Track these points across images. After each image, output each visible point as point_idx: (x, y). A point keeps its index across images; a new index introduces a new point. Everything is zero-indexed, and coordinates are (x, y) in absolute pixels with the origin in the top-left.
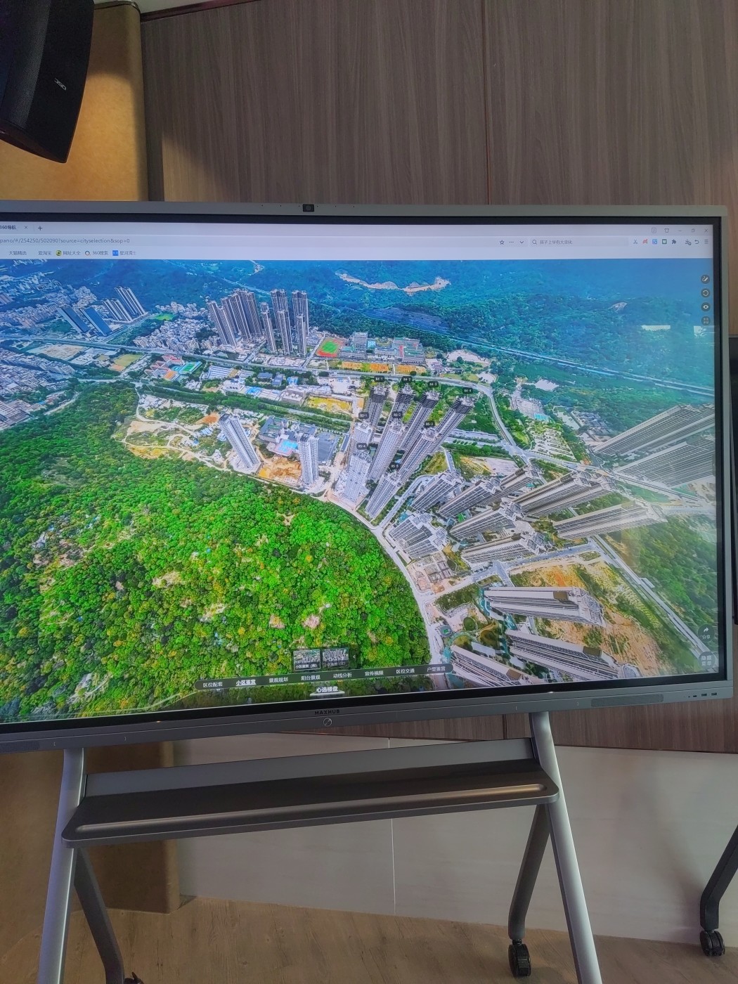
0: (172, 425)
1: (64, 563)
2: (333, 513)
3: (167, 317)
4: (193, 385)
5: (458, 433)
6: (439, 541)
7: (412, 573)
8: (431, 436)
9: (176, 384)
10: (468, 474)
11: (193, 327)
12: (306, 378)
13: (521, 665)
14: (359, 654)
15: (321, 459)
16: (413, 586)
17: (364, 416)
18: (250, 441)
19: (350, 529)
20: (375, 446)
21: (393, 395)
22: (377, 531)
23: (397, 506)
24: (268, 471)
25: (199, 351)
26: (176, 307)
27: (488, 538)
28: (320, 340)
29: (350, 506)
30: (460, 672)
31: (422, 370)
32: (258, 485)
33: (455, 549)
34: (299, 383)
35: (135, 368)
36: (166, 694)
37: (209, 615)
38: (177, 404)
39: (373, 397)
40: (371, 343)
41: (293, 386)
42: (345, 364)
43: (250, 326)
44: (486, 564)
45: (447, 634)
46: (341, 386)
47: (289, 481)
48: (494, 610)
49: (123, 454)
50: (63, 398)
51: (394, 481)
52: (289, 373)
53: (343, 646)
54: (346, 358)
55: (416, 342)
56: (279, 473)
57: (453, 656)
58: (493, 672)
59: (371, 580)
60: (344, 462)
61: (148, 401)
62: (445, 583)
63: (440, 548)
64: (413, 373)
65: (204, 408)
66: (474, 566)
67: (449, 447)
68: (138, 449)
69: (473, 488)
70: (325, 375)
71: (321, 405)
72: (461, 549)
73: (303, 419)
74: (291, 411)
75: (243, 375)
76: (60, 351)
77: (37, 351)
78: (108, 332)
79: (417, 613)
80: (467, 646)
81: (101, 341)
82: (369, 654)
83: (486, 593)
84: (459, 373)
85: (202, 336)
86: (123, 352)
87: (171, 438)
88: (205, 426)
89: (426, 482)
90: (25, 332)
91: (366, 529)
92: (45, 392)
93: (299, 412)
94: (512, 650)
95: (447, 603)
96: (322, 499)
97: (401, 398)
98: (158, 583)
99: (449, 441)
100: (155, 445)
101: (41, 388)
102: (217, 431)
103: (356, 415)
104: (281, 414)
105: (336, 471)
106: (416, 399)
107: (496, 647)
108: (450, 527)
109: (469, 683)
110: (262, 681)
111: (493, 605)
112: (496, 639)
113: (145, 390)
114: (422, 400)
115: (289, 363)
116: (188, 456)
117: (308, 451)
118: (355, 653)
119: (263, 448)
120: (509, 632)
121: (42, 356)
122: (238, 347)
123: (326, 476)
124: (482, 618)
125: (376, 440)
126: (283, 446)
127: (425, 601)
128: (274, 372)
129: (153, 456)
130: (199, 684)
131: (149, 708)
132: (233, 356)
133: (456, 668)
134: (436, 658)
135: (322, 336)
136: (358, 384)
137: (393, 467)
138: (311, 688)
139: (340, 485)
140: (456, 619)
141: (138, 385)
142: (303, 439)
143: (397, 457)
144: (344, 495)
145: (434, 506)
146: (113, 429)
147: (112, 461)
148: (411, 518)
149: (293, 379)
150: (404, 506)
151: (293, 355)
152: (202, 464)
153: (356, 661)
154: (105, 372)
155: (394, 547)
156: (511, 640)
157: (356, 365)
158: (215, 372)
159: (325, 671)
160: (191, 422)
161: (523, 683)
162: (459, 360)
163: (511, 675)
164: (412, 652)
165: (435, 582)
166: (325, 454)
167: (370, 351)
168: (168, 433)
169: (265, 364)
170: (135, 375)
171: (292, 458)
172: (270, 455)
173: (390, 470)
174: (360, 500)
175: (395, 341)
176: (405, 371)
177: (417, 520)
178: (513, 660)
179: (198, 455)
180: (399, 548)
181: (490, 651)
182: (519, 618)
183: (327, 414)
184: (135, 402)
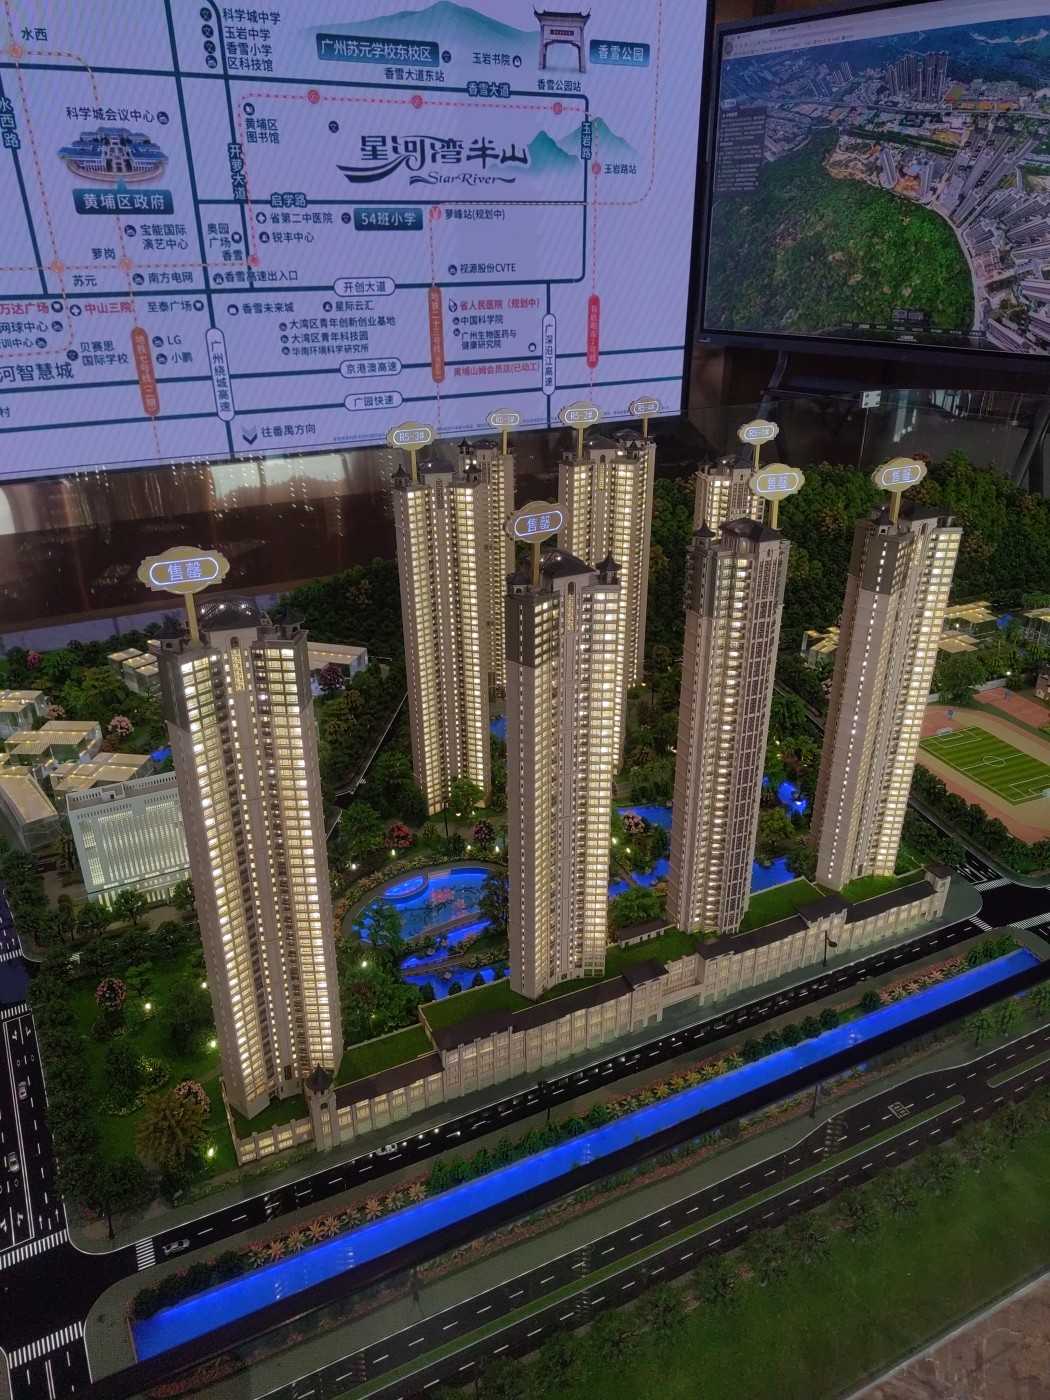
0: (854, 155)
1: (789, 242)
2: (933, 217)
3: (863, 80)
4: (870, 127)
5: (1029, 156)
6: (998, 243)
7: (975, 264)
8: (1010, 159)
9: (860, 127)
10: (1029, 189)
11: (876, 85)
12: (937, 118)
13: (1033, 339)
14: (930, 316)
15: (934, 178)
16: (973, 273)
17: (968, 144)
18: (894, 165)
19: (941, 229)
20: (970, 167)
21: (991, 127)
22: (958, 232)
23: (976, 213)
24: (900, 187)
25: (877, 102)
26: (870, 72)
27: (1033, 241)
28: (949, 87)
29: (944, 213)
30: (990, 338)
31: (1015, 106)
32: (894, 196)
33: (1008, 248)
34: (931, 122)
35: (841, 117)
36: (823, 327)
37: (852, 282)
38: (859, 141)
39: (978, 130)
40: (984, 87)
41: (927, 125)
42: (963, 105)
43: (908, 81)
44: (1026, 261)
45: (988, 310)
46: (957, 122)
47: (912, 194)
48: (1025, 296)
49: (826, 175)
50: (804, 139)
51: (976, 195)
52: (926, 115)
53: (921, 310)
54: (964, 101)
55: (1015, 84)
56: (906, 188)
57: (988, 326)
58: (1013, 342)
59: (947, 267)
60: (948, 180)
61: (844, 139)
62: (995, 273)
63: (997, 247)
64: (1008, 109)
65: (872, 142)
66: (1018, 262)
67: (1020, 167)
68: (834, 172)
69: (1032, 201)
70: (948, 114)
71: (941, 137)
72: (1012, 248)
73: (929, 148)
74: (922, 143)
75: (899, 117)
76: (806, 109)
77: (794, 110)
78: (831, 93)
79: (972, 293)
80: (999, 321)
81: (827, 100)
82: (936, 318)
83: (1022, 283)
84: (1041, 107)
85: (880, 91)
86: (837, 106)
87: (852, 164)
88: (871, 155)
89: (998, 195)
90: (792, 98)
91: (952, 230)
92: (795, 135)
93: (926, 144)
94: (1030, 327)
95: (992, 288)
96: (929, 207)
97: (997, 130)
98: (830, 258)
99: (1022, 163)
100: (843, 169)
101: (794, 133)
102: (877, 159)
103: (962, 144)
104: (916, 145)
105: (941, 186)
106: (1006, 130)
107: (1019, 324)
108: (1008, 231)
109: (995, 347)
110: (873, 326)
111: (1024, 292)
112: (1021, 318)
113: (844, 132)
114: (1010, 131)
115: (928, 107)
116: (859, 176)
117: (927, 172)
118: (928, 315)
119: (901, 171)
120: (1031, 313)
121: (797, 113)
122: (899, 98)
123: (934, 190)
124: (1014, 301)
125: (972, 163)
126: (913, 168)
127: (979, 284)
128: (916, 114)
129: (841, 176)
130: (840, 323)
131: (814, 334)
132: (895, 104)
133: (988, 335)
134: (977, 326)
135: (952, 84)
136: (968, 120)
137: (979, 183)
138: (899, 334)
139: (941, 198)
140: (996, 301)
141: (841, 128)
142: (926, 163)
143: (983, 176)
144: (943, 205)
145: (1000, 215)
146: (823, 159)
147: (820, 180)
148: (982, 223)
149: (928, 119)
150: (979, 215)
151: (931, 101)
152: (865, 182)
153: (927, 322)
154: (827, 121)
155: (966, 244)
156: (1030, 320)
157: (970, 106)
158: (884, 117)
159: (909, 325)
160: (864, 153)
161: (1031, 352)
162: (1045, 96)
163: (1025, 345)
164: (963, 319)
165: (989, 272)
166: (937, 174)
167: (982, 94)
168: (850, 161)
169: (913, 109)
170: (840, 122)
171: (917, 177)
172: (903, 175)
173: (977, 186)
174: (953, 208)
175: (1001, 84)
176: (1001, 107)
177: (986, 225)
178: (1029, 335)
179: (863, 176)
180: (970, 245)
181: (1014, 326)
182: (1041, 304)
183: (945, 145)
184: (837, 141)
